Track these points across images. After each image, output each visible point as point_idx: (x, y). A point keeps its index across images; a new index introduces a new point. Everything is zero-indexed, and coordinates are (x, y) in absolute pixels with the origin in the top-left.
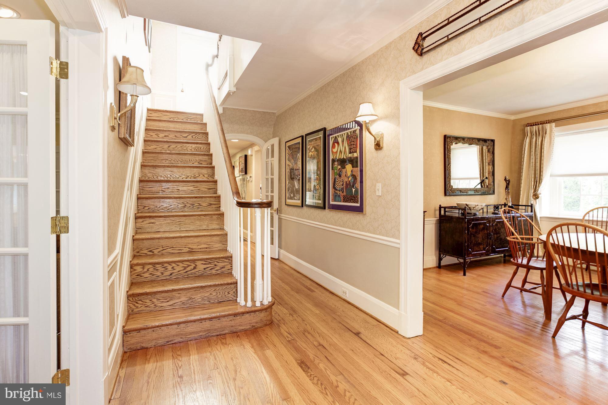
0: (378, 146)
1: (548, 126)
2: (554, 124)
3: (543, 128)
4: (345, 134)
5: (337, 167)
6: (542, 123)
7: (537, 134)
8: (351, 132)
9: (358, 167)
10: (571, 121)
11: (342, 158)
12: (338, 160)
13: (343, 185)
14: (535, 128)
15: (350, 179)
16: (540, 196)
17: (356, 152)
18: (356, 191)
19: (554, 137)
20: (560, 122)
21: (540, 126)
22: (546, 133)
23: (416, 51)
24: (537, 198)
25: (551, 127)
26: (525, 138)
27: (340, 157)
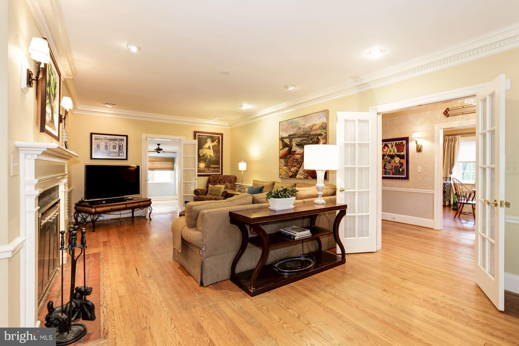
0: (419, 150)
1: (457, 137)
2: (460, 136)
3: (454, 138)
4: (394, 143)
5: (387, 159)
6: (455, 135)
7: (452, 140)
8: (399, 143)
9: (404, 159)
10: (468, 135)
11: (392, 154)
12: (388, 155)
13: (392, 167)
14: (450, 137)
15: (398, 164)
16: (453, 172)
17: (403, 152)
18: (403, 170)
19: (460, 142)
20: (463, 135)
21: (453, 136)
22: (456, 140)
23: (445, 115)
24: (452, 173)
25: (459, 138)
26: (445, 142)
27: (390, 154)
